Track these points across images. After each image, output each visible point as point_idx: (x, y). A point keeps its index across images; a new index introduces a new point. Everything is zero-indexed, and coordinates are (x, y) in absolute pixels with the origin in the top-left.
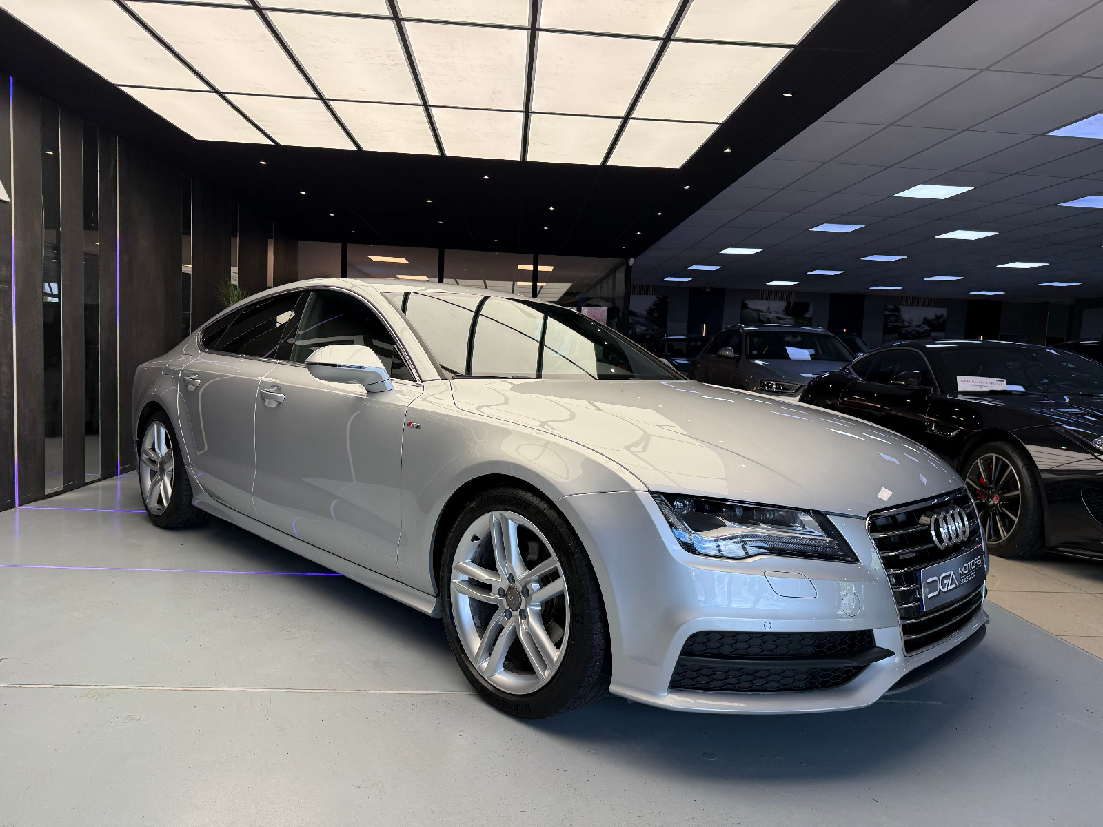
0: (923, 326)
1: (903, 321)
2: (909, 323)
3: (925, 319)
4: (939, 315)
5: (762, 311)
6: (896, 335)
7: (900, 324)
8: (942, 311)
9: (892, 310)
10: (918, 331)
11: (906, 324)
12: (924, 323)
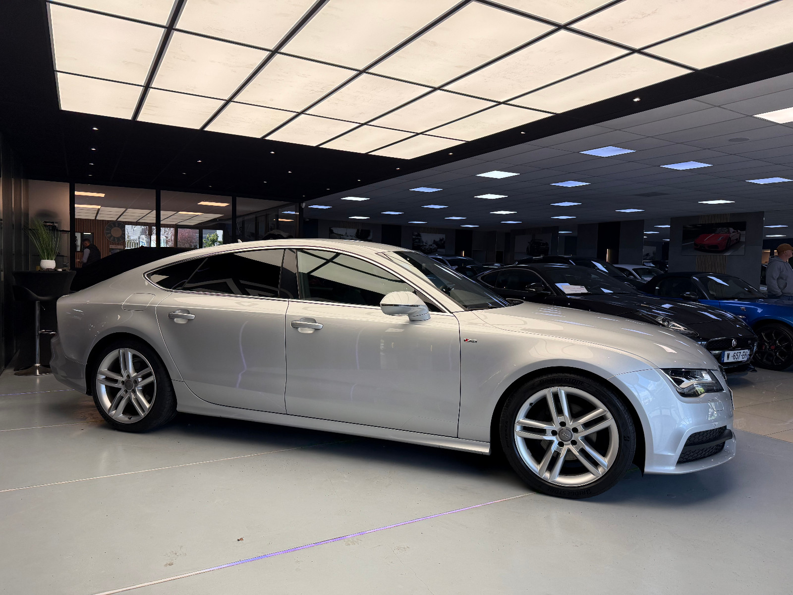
1: (423, 242)
2: (426, 243)
3: (434, 240)
4: (441, 238)
5: (342, 235)
8: (443, 236)
9: (417, 236)
12: (434, 243)
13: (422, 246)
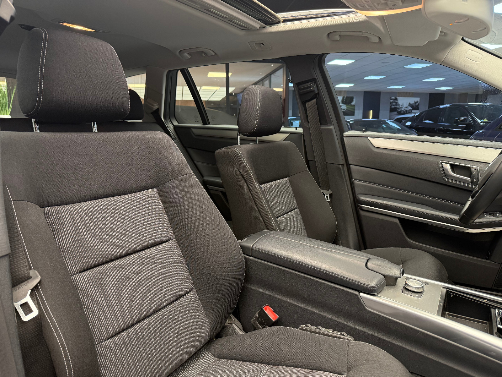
0: (408, 107)
1: (399, 105)
2: (402, 106)
3: (409, 103)
4: (416, 101)
6: (396, 113)
7: (398, 107)
8: (418, 99)
9: (394, 100)
10: (406, 111)
11: (401, 106)
12: (409, 106)
13: (399, 108)
